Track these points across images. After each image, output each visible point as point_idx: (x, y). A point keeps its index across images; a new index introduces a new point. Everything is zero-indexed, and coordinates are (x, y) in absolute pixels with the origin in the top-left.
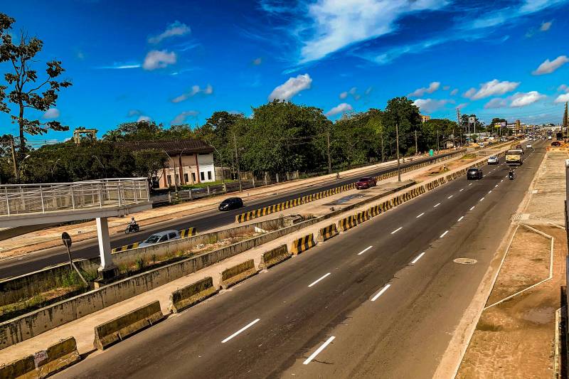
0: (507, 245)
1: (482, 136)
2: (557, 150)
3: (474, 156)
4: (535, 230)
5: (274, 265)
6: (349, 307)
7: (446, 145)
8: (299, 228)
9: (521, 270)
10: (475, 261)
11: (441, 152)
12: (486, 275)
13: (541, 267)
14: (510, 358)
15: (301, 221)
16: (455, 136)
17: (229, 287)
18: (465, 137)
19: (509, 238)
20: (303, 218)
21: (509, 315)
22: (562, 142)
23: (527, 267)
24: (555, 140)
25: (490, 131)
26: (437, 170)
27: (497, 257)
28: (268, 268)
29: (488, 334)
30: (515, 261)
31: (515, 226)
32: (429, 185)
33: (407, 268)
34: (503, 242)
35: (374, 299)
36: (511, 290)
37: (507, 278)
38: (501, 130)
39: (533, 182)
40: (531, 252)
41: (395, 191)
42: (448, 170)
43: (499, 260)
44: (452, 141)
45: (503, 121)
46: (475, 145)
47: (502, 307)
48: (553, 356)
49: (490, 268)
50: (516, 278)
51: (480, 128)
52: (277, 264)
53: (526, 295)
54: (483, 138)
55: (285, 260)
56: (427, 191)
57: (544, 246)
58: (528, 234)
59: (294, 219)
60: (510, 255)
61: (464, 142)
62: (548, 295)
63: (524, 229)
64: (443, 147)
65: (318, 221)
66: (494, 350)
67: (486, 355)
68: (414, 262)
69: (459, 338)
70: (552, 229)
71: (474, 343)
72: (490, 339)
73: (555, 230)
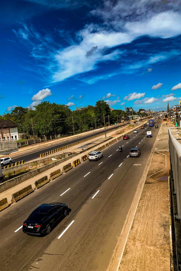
0: (151, 159)
1: (135, 117)
2: (166, 122)
3: (133, 126)
4: (160, 153)
5: (67, 171)
6: (101, 182)
7: (121, 121)
8: (71, 157)
9: (156, 166)
10: (141, 165)
11: (120, 124)
12: (145, 169)
13: (163, 165)
14: (156, 190)
15: (71, 155)
16: (125, 117)
17: (53, 179)
18: (129, 117)
19: (151, 156)
20: (71, 154)
21: (154, 179)
22: (167, 119)
23: (158, 165)
24: (164, 118)
25: (139, 115)
26: (120, 132)
27: (148, 163)
28: (66, 172)
29: (148, 185)
30: (154, 163)
31: (153, 152)
32: (118, 138)
33: (118, 168)
34: (150, 158)
35: (109, 179)
36: (154, 172)
37: (152, 169)
38: (142, 114)
39: (157, 136)
40: (159, 160)
41: (105, 141)
42: (124, 132)
43: (149, 164)
44: (123, 119)
45: (143, 110)
46: (133, 121)
47: (152, 177)
48: (168, 188)
49: (146, 167)
50: (155, 169)
51: (134, 113)
52: (68, 171)
53: (159, 173)
54: (136, 118)
55: (71, 169)
56: (118, 141)
57: (163, 158)
58: (158, 155)
59: (68, 154)
60: (152, 162)
61: (128, 119)
62: (165, 173)
63: (156, 153)
64: (120, 122)
65: (78, 154)
66: (151, 189)
67: (149, 190)
68: (119, 166)
69: (140, 187)
70: (166, 153)
71: (145, 187)
72: (149, 186)
73: (167, 153)
